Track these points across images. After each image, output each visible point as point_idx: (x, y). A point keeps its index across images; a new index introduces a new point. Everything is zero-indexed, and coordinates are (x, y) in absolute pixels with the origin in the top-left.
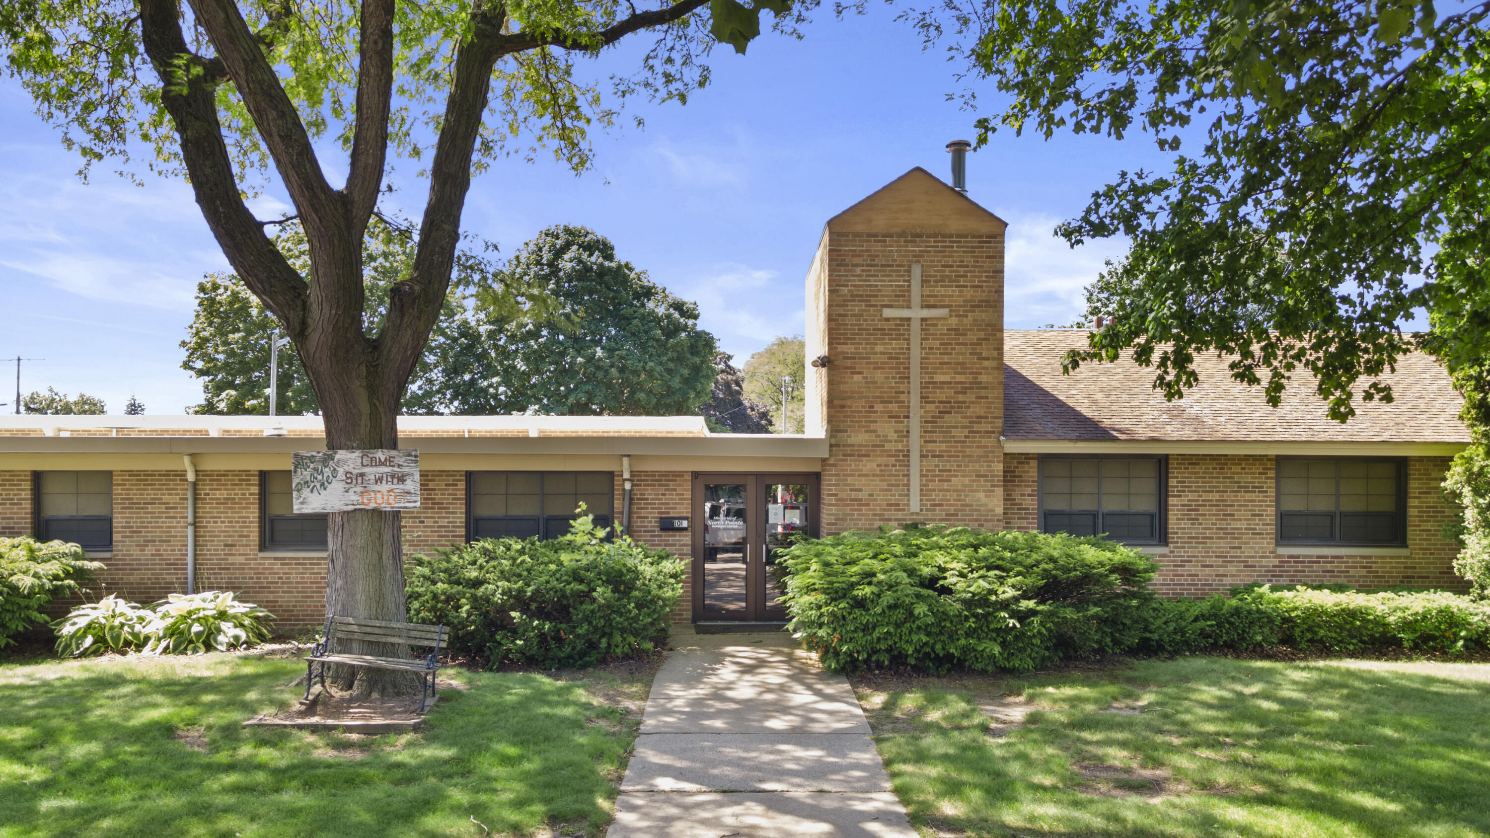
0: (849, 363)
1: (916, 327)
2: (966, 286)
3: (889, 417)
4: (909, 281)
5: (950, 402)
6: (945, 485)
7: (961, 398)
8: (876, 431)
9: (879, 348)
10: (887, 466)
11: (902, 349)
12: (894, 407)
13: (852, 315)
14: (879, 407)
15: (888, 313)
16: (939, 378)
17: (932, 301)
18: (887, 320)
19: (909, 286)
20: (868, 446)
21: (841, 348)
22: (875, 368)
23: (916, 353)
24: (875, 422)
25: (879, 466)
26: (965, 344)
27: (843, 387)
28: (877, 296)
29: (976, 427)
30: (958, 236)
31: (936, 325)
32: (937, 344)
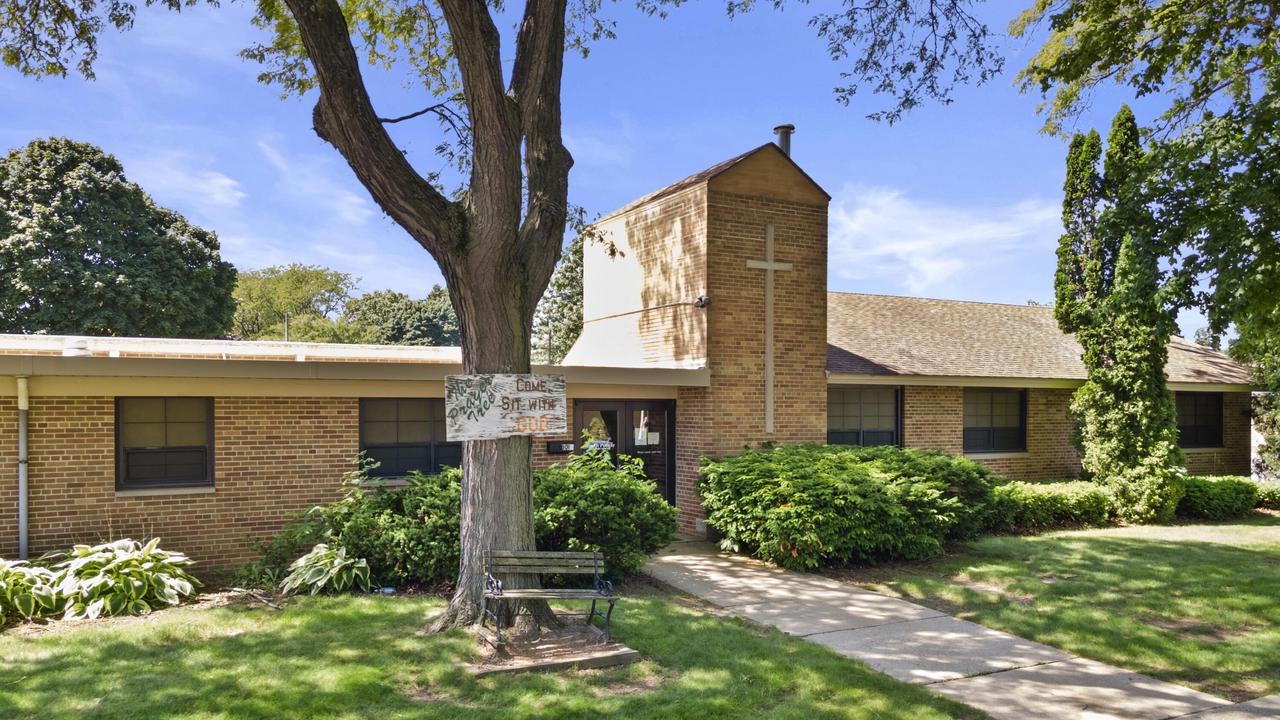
0: (722, 305)
1: (770, 277)
2: (803, 247)
3: (752, 352)
4: (765, 238)
5: (792, 342)
6: (790, 410)
7: (800, 338)
8: (741, 364)
9: (744, 293)
10: (750, 394)
11: (759, 295)
12: (754, 344)
13: (725, 264)
14: (744, 344)
15: (751, 264)
16: (786, 321)
17: (780, 256)
18: (750, 269)
19: (765, 242)
20: (735, 376)
21: (717, 292)
22: (741, 311)
23: (770, 299)
24: (741, 356)
25: (744, 394)
26: (802, 294)
27: (718, 326)
28: (741, 249)
29: (810, 363)
30: (797, 204)
31: (783, 277)
32: (783, 293)
